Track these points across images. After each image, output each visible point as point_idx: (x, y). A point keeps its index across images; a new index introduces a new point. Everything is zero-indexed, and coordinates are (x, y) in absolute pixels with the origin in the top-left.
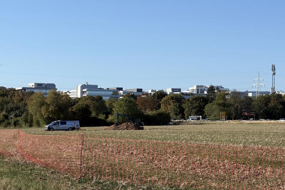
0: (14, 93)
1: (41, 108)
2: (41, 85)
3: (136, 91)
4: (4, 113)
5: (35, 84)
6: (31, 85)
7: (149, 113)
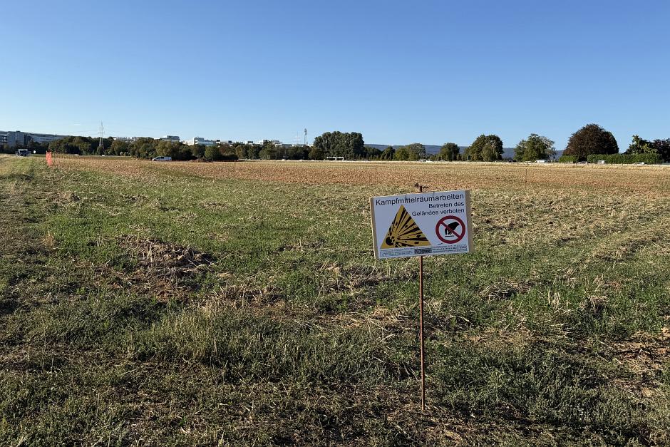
0: (153, 141)
1: (163, 150)
3: (228, 142)
4: (146, 152)
5: (167, 136)
7: (226, 154)
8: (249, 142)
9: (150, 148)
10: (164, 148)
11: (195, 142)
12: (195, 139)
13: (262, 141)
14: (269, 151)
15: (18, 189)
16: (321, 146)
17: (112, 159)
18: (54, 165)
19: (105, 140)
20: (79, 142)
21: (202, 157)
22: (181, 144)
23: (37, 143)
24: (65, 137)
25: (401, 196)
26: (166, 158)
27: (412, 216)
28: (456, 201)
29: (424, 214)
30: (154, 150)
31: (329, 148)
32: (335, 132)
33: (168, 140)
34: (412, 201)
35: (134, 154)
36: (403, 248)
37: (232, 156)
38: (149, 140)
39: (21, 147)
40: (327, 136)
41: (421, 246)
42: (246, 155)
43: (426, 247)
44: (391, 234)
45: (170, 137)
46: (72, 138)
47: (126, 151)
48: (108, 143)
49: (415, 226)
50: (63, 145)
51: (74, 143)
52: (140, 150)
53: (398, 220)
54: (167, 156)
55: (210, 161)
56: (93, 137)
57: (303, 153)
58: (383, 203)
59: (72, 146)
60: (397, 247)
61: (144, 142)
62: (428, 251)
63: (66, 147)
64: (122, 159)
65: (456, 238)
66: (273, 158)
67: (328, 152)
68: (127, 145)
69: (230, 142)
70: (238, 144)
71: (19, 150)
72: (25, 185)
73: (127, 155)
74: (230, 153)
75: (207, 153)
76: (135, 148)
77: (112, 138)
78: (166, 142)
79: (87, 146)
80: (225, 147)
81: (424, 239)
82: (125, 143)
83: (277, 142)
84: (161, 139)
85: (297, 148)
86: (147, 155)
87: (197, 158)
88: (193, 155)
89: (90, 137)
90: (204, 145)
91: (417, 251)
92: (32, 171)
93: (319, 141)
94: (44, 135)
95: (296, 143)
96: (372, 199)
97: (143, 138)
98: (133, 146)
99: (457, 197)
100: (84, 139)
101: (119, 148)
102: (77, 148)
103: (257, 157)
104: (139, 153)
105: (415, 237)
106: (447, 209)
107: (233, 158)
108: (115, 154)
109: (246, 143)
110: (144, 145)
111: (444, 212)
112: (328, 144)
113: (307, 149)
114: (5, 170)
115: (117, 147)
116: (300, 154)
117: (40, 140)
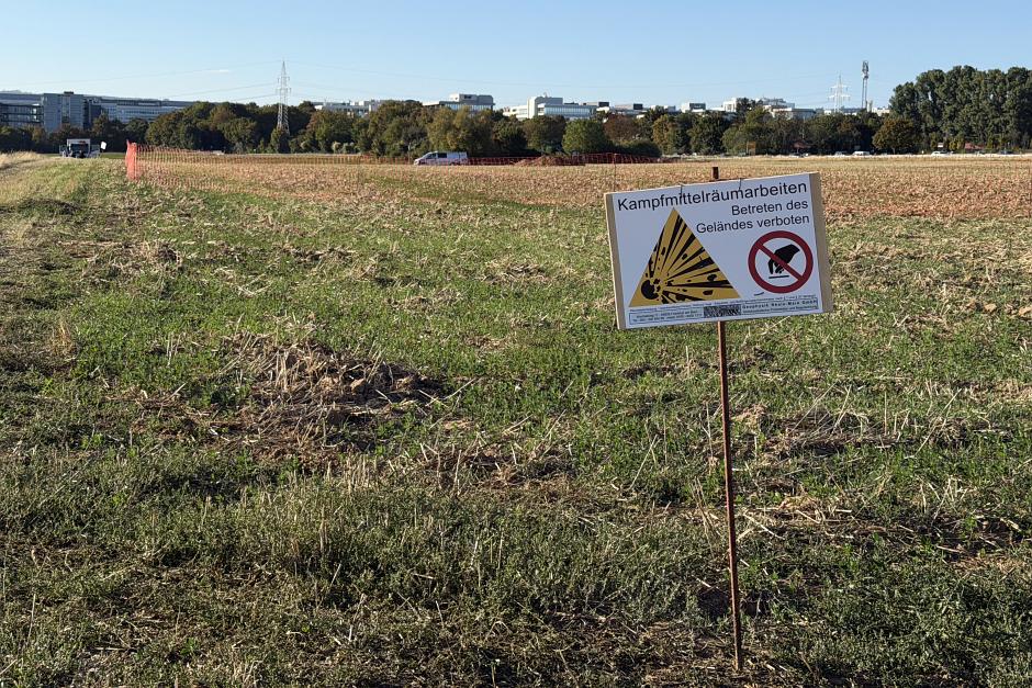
0: (419, 111)
1: (446, 133)
2: (470, 97)
3: (632, 108)
4: (402, 142)
5: (461, 96)
6: (455, 97)
7: (623, 142)
8: (692, 106)
9: (412, 129)
10: (449, 127)
11: (538, 110)
12: (539, 101)
13: (734, 102)
14: (750, 130)
15: (35, 235)
16: (914, 113)
17: (310, 161)
18: (142, 177)
19: (292, 111)
20: (224, 119)
21: (554, 151)
22: (499, 115)
23: (116, 122)
24: (189, 106)
25: (673, 190)
26: (451, 157)
27: (696, 234)
28: (790, 197)
29: (722, 228)
30: (423, 134)
31: (938, 117)
32: (958, 69)
33: (458, 107)
34: (696, 199)
35: (368, 147)
36: (680, 304)
37: (641, 145)
38: (410, 109)
39: (76, 135)
40: (932, 80)
41: (718, 299)
42: (685, 146)
43: (729, 301)
44: (652, 274)
45: (466, 98)
46: (206, 109)
47: (348, 139)
48: (300, 116)
49: (703, 256)
50: (183, 128)
51: (213, 122)
52: (386, 136)
53: (665, 244)
54: (458, 150)
55: (578, 162)
56: (261, 104)
57: (856, 133)
58: (635, 205)
59: (207, 128)
60: (665, 302)
61: (396, 114)
62: (734, 310)
63: (192, 131)
64: (338, 161)
65: (793, 280)
66: (763, 150)
67: (936, 129)
68: (350, 123)
69: (638, 107)
70: (659, 112)
71: (70, 142)
72: (55, 225)
73: (350, 150)
74: (636, 139)
75: (569, 141)
76: (371, 130)
77: (310, 105)
78: (455, 113)
79: (243, 127)
80: (620, 120)
81: (724, 284)
82: (344, 119)
83: (778, 104)
84: (442, 104)
85: (837, 120)
86: (405, 149)
87: (539, 155)
88: (531, 145)
89: (253, 105)
90: (562, 119)
91: (708, 311)
92: (84, 192)
93: (906, 97)
94: (135, 103)
95: (836, 107)
96: (610, 198)
97: (394, 103)
98: (365, 126)
99: (792, 189)
100: (238, 110)
101: (328, 132)
102: (220, 134)
103: (717, 147)
104: (382, 145)
105: (704, 279)
106: (770, 216)
107: (647, 153)
108: (319, 150)
109: (684, 108)
110: (396, 121)
111: (766, 223)
112: (934, 106)
113: (870, 122)
114: (14, 191)
115: (322, 130)
116: (847, 135)
117: (123, 116)
